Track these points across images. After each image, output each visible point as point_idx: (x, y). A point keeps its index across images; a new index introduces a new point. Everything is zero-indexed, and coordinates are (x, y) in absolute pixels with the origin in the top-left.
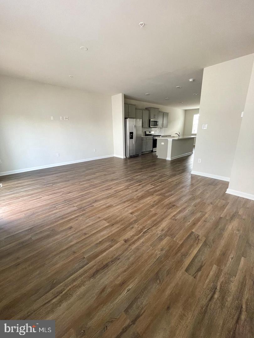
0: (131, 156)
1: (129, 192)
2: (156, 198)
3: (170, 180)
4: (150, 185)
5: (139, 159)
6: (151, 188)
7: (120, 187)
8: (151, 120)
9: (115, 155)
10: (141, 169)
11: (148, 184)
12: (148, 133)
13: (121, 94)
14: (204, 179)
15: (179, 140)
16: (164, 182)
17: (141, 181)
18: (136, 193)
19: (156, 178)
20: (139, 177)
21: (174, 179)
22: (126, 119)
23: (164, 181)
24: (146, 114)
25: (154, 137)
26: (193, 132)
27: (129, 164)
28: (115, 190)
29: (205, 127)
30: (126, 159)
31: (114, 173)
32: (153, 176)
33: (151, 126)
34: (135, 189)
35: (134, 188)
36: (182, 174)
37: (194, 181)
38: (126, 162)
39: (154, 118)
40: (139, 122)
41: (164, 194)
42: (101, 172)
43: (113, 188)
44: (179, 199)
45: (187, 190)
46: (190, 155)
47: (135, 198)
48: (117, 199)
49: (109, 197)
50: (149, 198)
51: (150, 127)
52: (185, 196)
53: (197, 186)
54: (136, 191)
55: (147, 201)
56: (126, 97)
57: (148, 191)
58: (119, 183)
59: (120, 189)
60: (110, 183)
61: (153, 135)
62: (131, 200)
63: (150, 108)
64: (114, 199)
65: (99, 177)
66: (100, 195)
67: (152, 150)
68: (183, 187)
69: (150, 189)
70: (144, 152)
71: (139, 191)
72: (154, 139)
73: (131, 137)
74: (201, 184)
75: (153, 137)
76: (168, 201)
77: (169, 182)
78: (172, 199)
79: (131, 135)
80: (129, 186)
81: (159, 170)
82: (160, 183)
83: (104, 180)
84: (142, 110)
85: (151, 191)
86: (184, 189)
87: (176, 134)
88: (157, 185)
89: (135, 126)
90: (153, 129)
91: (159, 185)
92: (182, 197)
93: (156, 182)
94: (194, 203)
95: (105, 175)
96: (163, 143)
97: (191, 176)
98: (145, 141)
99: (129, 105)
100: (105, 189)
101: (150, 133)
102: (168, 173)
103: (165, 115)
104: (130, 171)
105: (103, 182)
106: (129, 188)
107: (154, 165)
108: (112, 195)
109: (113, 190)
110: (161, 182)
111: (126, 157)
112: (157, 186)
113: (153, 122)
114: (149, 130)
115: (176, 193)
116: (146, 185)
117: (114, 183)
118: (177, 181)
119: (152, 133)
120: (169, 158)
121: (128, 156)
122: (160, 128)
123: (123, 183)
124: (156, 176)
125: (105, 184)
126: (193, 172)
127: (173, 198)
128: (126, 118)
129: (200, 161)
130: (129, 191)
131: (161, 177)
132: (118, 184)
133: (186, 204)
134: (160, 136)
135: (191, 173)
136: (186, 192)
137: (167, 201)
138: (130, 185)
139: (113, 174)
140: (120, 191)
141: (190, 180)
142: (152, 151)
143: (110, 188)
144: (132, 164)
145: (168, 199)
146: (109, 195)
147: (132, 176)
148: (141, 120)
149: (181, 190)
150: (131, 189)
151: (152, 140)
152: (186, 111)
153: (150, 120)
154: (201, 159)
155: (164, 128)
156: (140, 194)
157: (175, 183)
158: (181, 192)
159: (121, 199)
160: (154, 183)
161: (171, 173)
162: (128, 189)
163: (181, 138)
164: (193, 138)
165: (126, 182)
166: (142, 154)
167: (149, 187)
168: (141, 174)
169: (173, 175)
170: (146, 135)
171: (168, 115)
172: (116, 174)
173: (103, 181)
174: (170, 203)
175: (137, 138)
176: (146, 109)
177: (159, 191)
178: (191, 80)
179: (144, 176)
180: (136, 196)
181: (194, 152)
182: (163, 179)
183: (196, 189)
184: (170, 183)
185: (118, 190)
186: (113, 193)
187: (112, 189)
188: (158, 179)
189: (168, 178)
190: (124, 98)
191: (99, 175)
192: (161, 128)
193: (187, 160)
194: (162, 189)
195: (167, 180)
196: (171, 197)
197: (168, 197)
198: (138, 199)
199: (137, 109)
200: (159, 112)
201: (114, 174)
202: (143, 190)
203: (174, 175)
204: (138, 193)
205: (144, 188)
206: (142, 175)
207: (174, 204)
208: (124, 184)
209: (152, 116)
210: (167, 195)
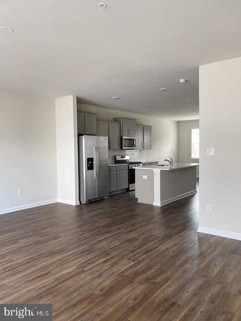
0: (89, 201)
1: (85, 280)
2: (139, 289)
3: (162, 247)
4: (125, 260)
5: (105, 207)
6: (128, 266)
7: (67, 268)
8: (124, 137)
9: (59, 200)
10: (108, 226)
11: (122, 258)
12: (119, 158)
13: (71, 97)
14: (221, 241)
15: (172, 171)
16: (153, 252)
17: (109, 251)
18: (100, 280)
19: (136, 244)
20: (104, 243)
21: (169, 244)
22: (80, 137)
23: (151, 250)
24: (115, 128)
25: (130, 165)
26: (193, 156)
27: (86, 216)
28: (57, 275)
29: (212, 152)
30: (80, 207)
31: (56, 237)
32: (130, 241)
33: (124, 148)
34: (97, 271)
35: (95, 269)
36: (183, 233)
37: (204, 247)
38: (80, 214)
39: (129, 134)
40: (104, 141)
41: (153, 278)
42: (30, 236)
43: (53, 272)
44: (182, 289)
45: (193, 267)
46: (193, 196)
47: (96, 292)
48: (60, 298)
49: (42, 295)
50: (124, 291)
51: (121, 148)
52: (192, 280)
53: (212, 256)
54: (99, 276)
55: (121, 299)
56: (80, 102)
57: (122, 274)
58: (65, 260)
59: (68, 273)
60: (47, 260)
61: (128, 161)
62: (89, 299)
63: (120, 118)
64: (54, 299)
65: (24, 249)
66: (23, 291)
67: (127, 187)
68: (186, 262)
69: (127, 270)
70: (114, 192)
71: (105, 276)
72: (130, 168)
73: (90, 167)
74: (216, 252)
75: (128, 165)
76: (162, 295)
77: (160, 251)
78: (169, 289)
79: (90, 162)
80: (86, 266)
81: (141, 227)
82: (146, 255)
83: (34, 255)
84: (109, 121)
85: (128, 273)
86: (188, 265)
87: (166, 160)
88: (140, 259)
89: (97, 148)
90: (128, 152)
91: (144, 259)
92: (186, 284)
93: (138, 253)
94: (210, 294)
95: (37, 243)
96: (145, 177)
97: (199, 238)
98: (115, 173)
99: (85, 114)
100: (36, 276)
101: (123, 159)
102: (158, 232)
103: (146, 129)
104: (89, 231)
105: (33, 260)
106: (85, 269)
107: (133, 216)
108: (48, 290)
109: (52, 278)
110: (146, 253)
111: (80, 203)
112: (140, 262)
113: (127, 142)
114: (122, 153)
115: (176, 276)
116: (118, 260)
117: (55, 259)
118: (175, 248)
119: (127, 158)
120: (157, 203)
121: (84, 201)
122: (138, 150)
123: (72, 260)
124: (135, 239)
125: (35, 266)
126: (202, 229)
127: (169, 286)
128: (80, 135)
129: (211, 209)
130: (85, 278)
131: (146, 240)
132: (63, 263)
133: (196, 299)
134: (140, 163)
135: (197, 231)
136: (193, 271)
137: (159, 295)
138: (89, 262)
139: (53, 240)
140: (67, 280)
141: (196, 246)
142: (128, 190)
143: (47, 274)
144: (92, 217)
145: (162, 289)
146: (42, 290)
147: (91, 243)
148: (107, 138)
149: (183, 269)
150: (89, 272)
151: (127, 171)
152: (178, 123)
153: (121, 138)
154: (211, 206)
155: (145, 150)
156: (106, 283)
157: (171, 253)
158: (184, 272)
159: (68, 298)
160: (134, 255)
161: (163, 233)
162: (83, 271)
163: (174, 167)
164: (195, 167)
165: (80, 257)
166: (110, 196)
167: (124, 265)
168: (109, 237)
169: (167, 237)
170: (116, 162)
171: (151, 129)
172: (60, 239)
173: (32, 258)
174: (166, 300)
175: (100, 167)
176: (115, 120)
177: (143, 272)
178: (182, 81)
179: (114, 242)
180: (100, 288)
181: (198, 189)
182: (149, 245)
183: (210, 262)
184: (162, 253)
185: (62, 276)
186: (52, 285)
187: (50, 274)
188: (141, 246)
189: (158, 243)
190: (77, 102)
191: (27, 244)
192: (141, 150)
193: (189, 206)
194: (150, 268)
195: (157, 247)
196: (166, 285)
197: (162, 286)
198: (103, 295)
199: (99, 120)
200: (136, 124)
201: (56, 239)
202: (113, 274)
203: (169, 237)
204: (103, 282)
205: (115, 269)
206: (110, 239)
207: (173, 301)
208: (75, 262)
209: (125, 132)
210: (159, 279)
